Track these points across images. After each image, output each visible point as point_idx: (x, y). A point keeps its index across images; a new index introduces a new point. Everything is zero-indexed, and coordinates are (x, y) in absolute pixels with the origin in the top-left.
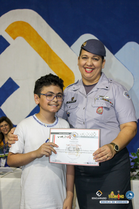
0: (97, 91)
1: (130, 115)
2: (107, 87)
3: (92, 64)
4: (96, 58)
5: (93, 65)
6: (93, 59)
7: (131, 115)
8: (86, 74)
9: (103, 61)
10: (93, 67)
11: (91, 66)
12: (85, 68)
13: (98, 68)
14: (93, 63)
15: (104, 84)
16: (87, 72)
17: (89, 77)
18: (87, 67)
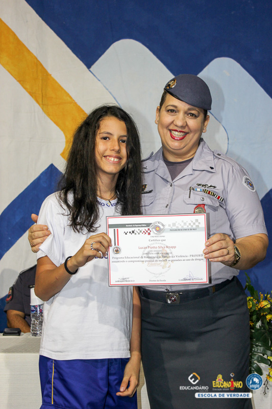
0: (192, 174)
1: (255, 223)
2: (212, 168)
3: (185, 124)
4: (193, 112)
5: (187, 125)
6: (188, 115)
7: (257, 222)
8: (172, 141)
9: (206, 118)
10: (186, 130)
11: (182, 127)
12: (170, 130)
13: (195, 131)
14: (186, 122)
15: (205, 162)
16: (174, 139)
17: (178, 148)
18: (176, 128)
